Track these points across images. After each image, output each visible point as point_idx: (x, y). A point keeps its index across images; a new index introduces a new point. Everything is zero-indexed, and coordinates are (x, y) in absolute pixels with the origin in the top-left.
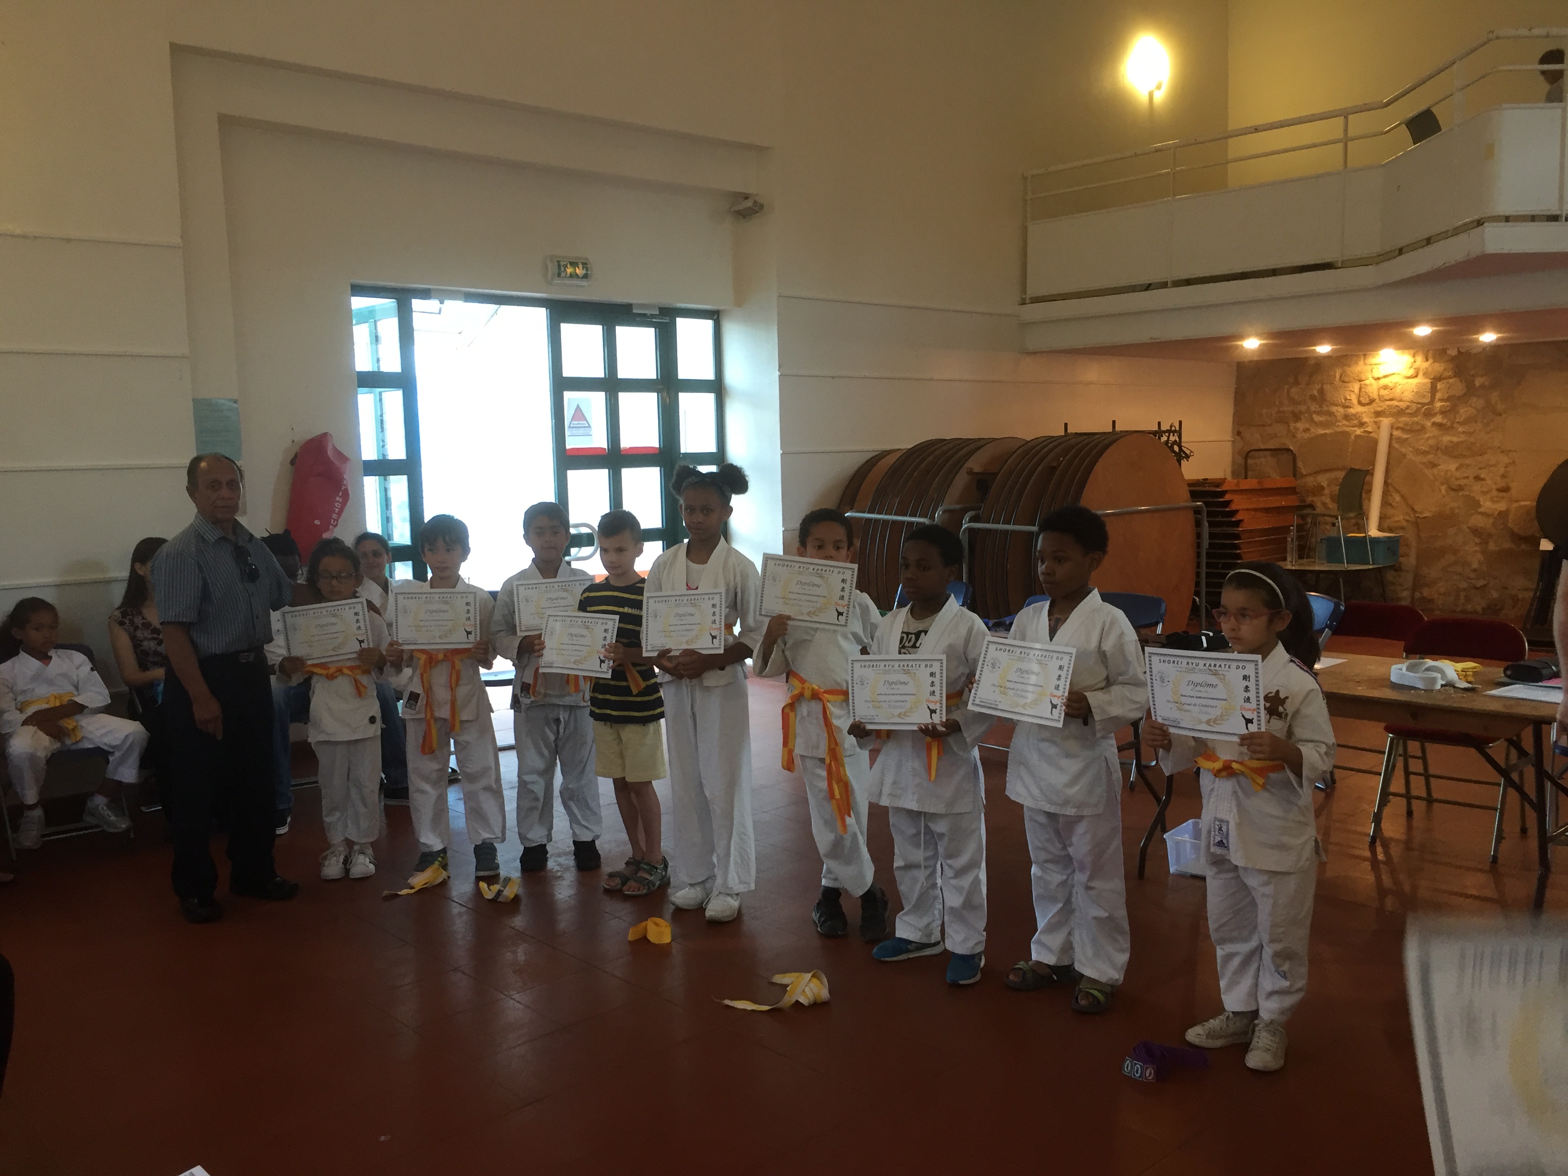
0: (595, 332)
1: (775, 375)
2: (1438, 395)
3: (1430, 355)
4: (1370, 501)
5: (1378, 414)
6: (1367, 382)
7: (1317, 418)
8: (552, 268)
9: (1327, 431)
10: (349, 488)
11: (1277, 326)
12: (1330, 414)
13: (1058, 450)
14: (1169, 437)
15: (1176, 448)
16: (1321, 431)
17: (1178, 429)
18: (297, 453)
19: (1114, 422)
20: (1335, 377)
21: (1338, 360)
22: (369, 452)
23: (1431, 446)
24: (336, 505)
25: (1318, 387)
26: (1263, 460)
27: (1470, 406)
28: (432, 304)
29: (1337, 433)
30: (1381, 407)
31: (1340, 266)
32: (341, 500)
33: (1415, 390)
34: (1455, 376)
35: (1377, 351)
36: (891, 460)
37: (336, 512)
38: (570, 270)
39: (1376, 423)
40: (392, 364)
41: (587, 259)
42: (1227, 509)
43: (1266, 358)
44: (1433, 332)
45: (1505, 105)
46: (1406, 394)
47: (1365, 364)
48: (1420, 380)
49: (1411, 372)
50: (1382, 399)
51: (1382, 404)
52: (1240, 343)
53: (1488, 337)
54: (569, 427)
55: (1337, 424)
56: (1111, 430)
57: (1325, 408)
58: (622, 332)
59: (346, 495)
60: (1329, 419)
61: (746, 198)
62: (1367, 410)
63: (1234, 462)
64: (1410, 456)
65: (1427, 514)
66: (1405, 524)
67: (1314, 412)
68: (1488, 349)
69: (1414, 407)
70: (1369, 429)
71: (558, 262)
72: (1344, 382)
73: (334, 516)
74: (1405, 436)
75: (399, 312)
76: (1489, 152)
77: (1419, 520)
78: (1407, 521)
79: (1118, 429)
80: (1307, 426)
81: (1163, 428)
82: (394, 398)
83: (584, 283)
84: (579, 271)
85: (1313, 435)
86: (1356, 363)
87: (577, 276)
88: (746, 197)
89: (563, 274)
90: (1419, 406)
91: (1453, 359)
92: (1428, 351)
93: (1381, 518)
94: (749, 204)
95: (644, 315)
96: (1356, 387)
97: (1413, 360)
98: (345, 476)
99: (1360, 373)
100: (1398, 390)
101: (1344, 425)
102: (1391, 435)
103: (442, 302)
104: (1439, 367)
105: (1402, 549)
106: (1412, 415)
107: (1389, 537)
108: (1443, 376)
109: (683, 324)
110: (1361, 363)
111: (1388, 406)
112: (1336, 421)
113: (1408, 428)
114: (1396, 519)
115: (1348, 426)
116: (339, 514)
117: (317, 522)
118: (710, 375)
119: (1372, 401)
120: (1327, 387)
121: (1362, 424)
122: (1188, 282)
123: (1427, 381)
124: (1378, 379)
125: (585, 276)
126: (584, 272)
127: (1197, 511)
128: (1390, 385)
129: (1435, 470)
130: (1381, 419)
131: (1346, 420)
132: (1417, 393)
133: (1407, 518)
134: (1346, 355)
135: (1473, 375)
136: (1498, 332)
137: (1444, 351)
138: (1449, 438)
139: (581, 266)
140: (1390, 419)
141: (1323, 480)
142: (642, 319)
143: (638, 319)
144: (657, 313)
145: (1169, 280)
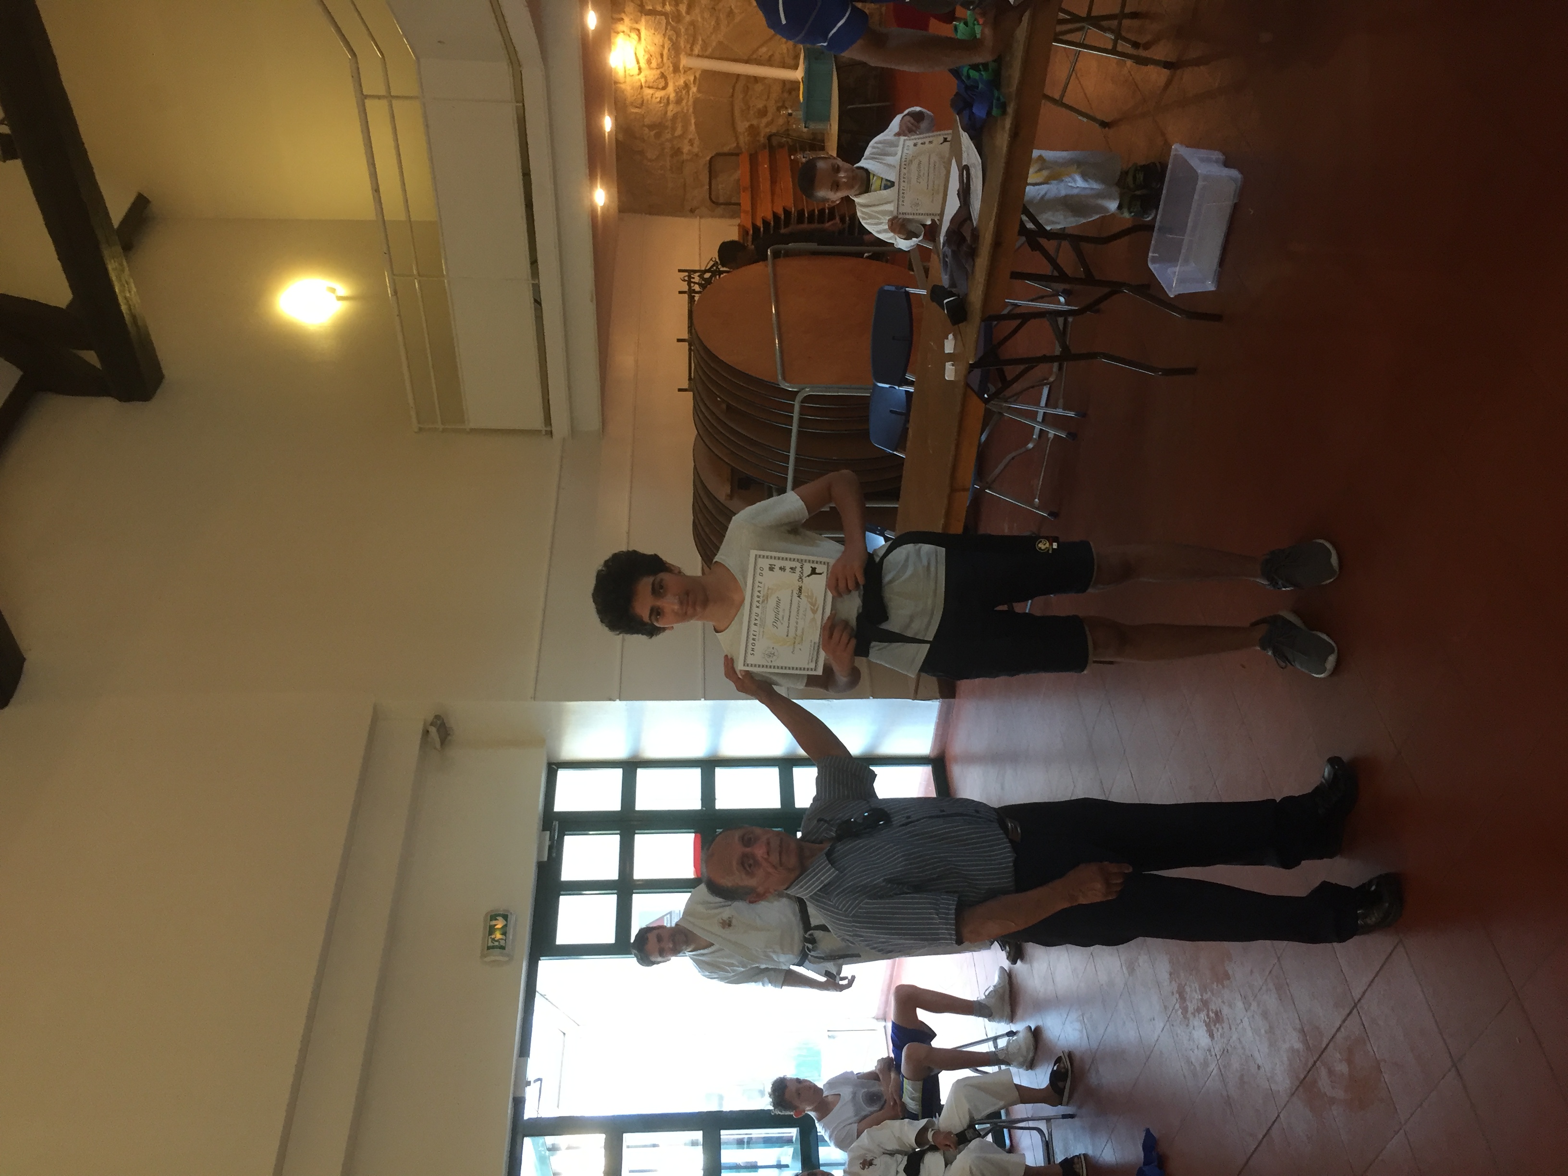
0: (567, 904)
1: (619, 706)
2: (659, 8)
3: (616, 16)
4: (765, 78)
5: (676, 69)
6: (643, 80)
7: (678, 132)
8: (496, 956)
9: (693, 121)
11: (583, 170)
12: (675, 117)
13: (708, 401)
14: (695, 283)
15: (707, 275)
16: (693, 127)
17: (687, 274)
19: (679, 340)
20: (636, 113)
21: (620, 108)
23: (711, 15)
25: (646, 130)
26: (720, 186)
28: (530, 1094)
29: (694, 112)
30: (669, 67)
31: (521, 104)
33: (653, 31)
35: (611, 68)
38: (498, 935)
39: (685, 72)
40: (597, 1145)
41: (487, 915)
42: (772, 223)
43: (616, 182)
44: (593, 9)
46: (656, 41)
47: (625, 82)
48: (642, 27)
49: (634, 36)
50: (661, 65)
51: (666, 66)
52: (599, 209)
55: (685, 111)
56: (687, 343)
57: (669, 124)
58: (568, 874)
60: (680, 120)
61: (428, 731)
62: (672, 81)
63: (722, 216)
64: (721, 37)
67: (672, 134)
69: (670, 33)
70: (692, 78)
71: (489, 948)
72: (642, 104)
74: (700, 42)
75: (536, 1134)
79: (686, 337)
80: (686, 141)
81: (686, 288)
82: (632, 1145)
83: (512, 919)
84: (500, 924)
85: (696, 135)
86: (623, 92)
87: (506, 926)
88: (426, 733)
89: (502, 943)
90: (669, 27)
92: (613, 17)
93: (784, 67)
94: (433, 730)
95: (550, 848)
96: (648, 92)
97: (621, 35)
99: (633, 88)
100: (652, 49)
101: (686, 104)
102: (698, 56)
103: (529, 1083)
104: (630, 8)
106: (678, 35)
107: (805, 56)
109: (561, 805)
110: (623, 86)
111: (668, 59)
112: (683, 112)
113: (691, 39)
114: (785, 51)
115: (688, 101)
118: (619, 772)
119: (663, 76)
120: (647, 121)
121: (686, 86)
122: (534, 262)
123: (644, 18)
124: (640, 69)
125: (505, 917)
126: (500, 919)
128: (646, 57)
129: (736, 11)
130: (681, 66)
131: (682, 102)
132: (656, 30)
134: (615, 103)
139: (494, 923)
140: (681, 57)
141: (742, 126)
142: (554, 851)
143: (554, 855)
144: (549, 832)
145: (531, 282)
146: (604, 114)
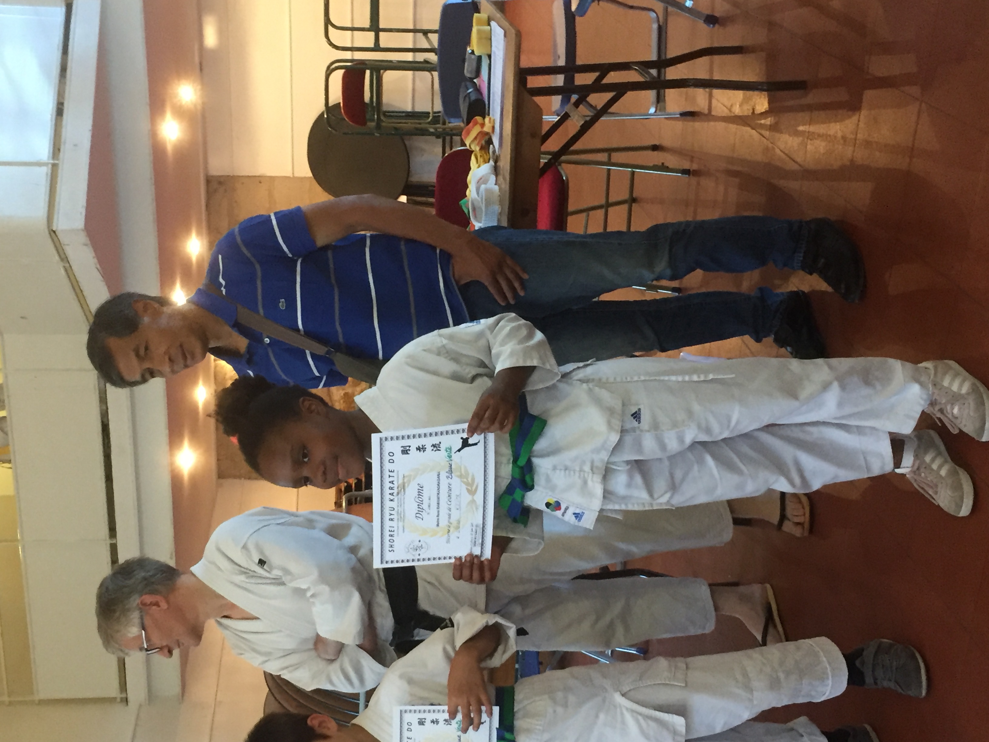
52: (185, 473)
136: (190, 234)
145: (109, 542)
146: (197, 383)
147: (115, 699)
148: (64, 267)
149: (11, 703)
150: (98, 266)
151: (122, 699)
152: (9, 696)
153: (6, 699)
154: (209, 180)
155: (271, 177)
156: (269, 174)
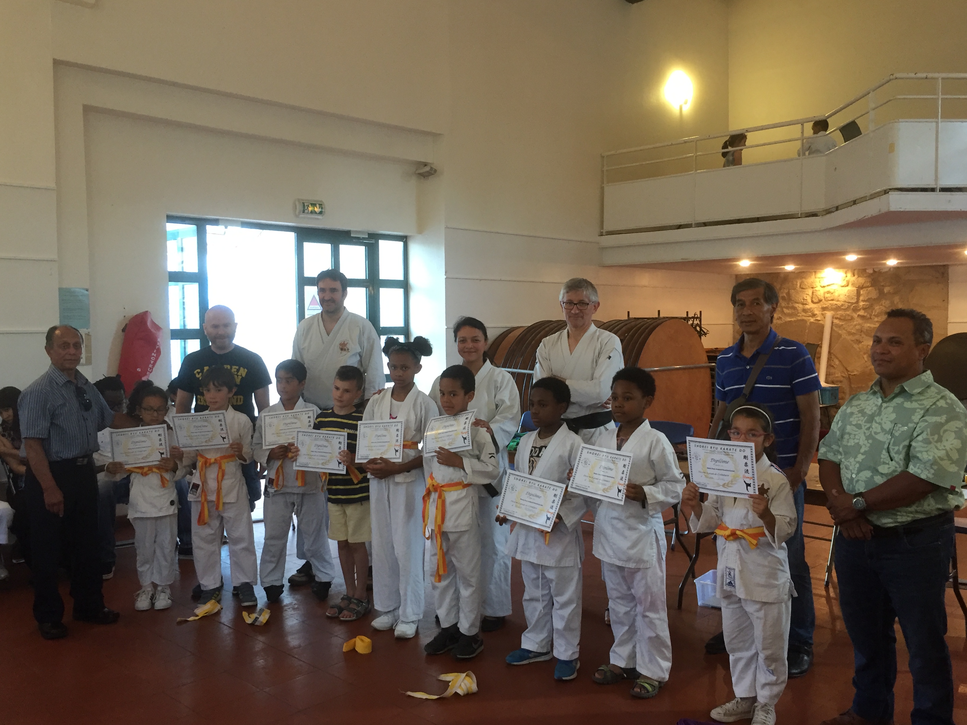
0: (326, 248)
1: (443, 277)
2: (861, 298)
3: (856, 272)
4: (819, 364)
5: (824, 309)
6: (816, 289)
7: (786, 311)
8: (299, 207)
9: (793, 319)
10: (161, 348)
11: (761, 253)
12: (795, 308)
13: (624, 328)
14: (693, 321)
15: (698, 328)
16: (788, 319)
17: (699, 316)
18: (126, 325)
19: (659, 311)
20: (797, 285)
21: (799, 275)
22: (175, 324)
23: (857, 330)
24: (152, 358)
25: (786, 291)
27: (882, 305)
28: (220, 229)
29: (798, 320)
31: (800, 216)
32: (155, 355)
33: (847, 295)
34: (871, 286)
35: (823, 269)
36: (517, 333)
37: (152, 362)
38: (310, 209)
39: (823, 314)
40: (192, 267)
41: (321, 201)
43: (753, 273)
44: (858, 259)
45: (900, 120)
46: (841, 297)
47: (816, 278)
48: (850, 288)
49: (845, 283)
50: (826, 300)
51: (826, 303)
52: (738, 263)
53: (892, 262)
54: (308, 309)
55: (798, 315)
56: (657, 316)
57: (791, 305)
58: (344, 248)
59: (159, 352)
60: (793, 311)
61: (426, 165)
62: (817, 306)
64: (844, 335)
65: (855, 373)
66: (842, 379)
67: (784, 307)
68: (892, 270)
69: (847, 304)
70: (819, 318)
71: (303, 203)
72: (802, 288)
73: (150, 366)
74: (841, 323)
75: (198, 232)
76: (892, 148)
77: (851, 377)
78: (844, 377)
79: (661, 316)
80: (780, 315)
81: (690, 316)
82: (193, 288)
83: (320, 217)
84: (317, 209)
85: (784, 322)
86: (810, 277)
87: (316, 213)
88: (425, 165)
89: (306, 211)
90: (849, 304)
91: (870, 275)
92: (854, 270)
93: (827, 375)
94: (427, 169)
95: (358, 238)
96: (810, 292)
97: (845, 275)
98: (159, 340)
99: (813, 283)
100: (836, 294)
101: (803, 316)
102: (832, 323)
103: (226, 228)
104: (861, 280)
105: (840, 395)
106: (845, 310)
107: (832, 387)
108: (865, 285)
109: (382, 243)
110: (813, 276)
111: (830, 304)
112: (798, 313)
113: (842, 318)
114: (837, 375)
115: (805, 316)
116: (154, 364)
117: (139, 370)
118: (401, 277)
119: (820, 301)
120: (792, 291)
121: (814, 315)
122: (705, 224)
123: (855, 289)
124: (824, 287)
125: (321, 213)
126: (320, 210)
127: (712, 369)
128: (832, 291)
129: (860, 345)
130: (825, 312)
131: (804, 313)
132: (848, 296)
133: (844, 375)
134: (804, 272)
135: (883, 286)
136: (898, 259)
137: (864, 270)
138: (868, 325)
139: (318, 206)
140: (832, 312)
142: (357, 240)
143: (354, 240)
144: (367, 237)
145: (693, 223)
146: (795, 265)
147: (602, 228)
148: (866, 197)
149: (603, 171)
150: (866, 217)
151: (602, 232)
152: (607, 170)
153: (605, 168)
154: (946, 267)
155: (948, 308)
156: (949, 306)
